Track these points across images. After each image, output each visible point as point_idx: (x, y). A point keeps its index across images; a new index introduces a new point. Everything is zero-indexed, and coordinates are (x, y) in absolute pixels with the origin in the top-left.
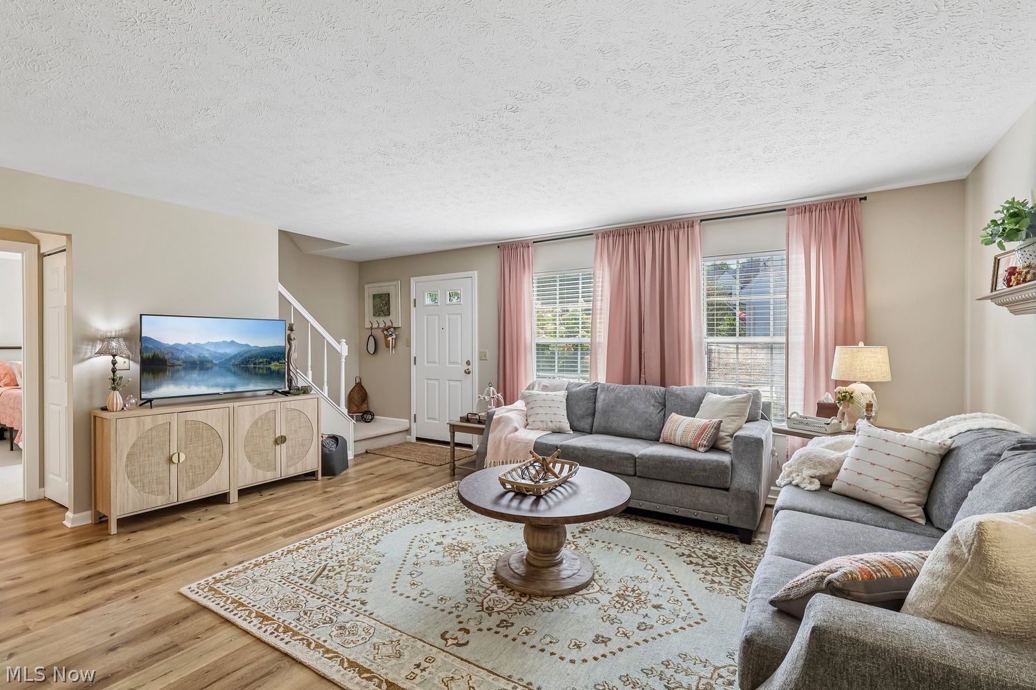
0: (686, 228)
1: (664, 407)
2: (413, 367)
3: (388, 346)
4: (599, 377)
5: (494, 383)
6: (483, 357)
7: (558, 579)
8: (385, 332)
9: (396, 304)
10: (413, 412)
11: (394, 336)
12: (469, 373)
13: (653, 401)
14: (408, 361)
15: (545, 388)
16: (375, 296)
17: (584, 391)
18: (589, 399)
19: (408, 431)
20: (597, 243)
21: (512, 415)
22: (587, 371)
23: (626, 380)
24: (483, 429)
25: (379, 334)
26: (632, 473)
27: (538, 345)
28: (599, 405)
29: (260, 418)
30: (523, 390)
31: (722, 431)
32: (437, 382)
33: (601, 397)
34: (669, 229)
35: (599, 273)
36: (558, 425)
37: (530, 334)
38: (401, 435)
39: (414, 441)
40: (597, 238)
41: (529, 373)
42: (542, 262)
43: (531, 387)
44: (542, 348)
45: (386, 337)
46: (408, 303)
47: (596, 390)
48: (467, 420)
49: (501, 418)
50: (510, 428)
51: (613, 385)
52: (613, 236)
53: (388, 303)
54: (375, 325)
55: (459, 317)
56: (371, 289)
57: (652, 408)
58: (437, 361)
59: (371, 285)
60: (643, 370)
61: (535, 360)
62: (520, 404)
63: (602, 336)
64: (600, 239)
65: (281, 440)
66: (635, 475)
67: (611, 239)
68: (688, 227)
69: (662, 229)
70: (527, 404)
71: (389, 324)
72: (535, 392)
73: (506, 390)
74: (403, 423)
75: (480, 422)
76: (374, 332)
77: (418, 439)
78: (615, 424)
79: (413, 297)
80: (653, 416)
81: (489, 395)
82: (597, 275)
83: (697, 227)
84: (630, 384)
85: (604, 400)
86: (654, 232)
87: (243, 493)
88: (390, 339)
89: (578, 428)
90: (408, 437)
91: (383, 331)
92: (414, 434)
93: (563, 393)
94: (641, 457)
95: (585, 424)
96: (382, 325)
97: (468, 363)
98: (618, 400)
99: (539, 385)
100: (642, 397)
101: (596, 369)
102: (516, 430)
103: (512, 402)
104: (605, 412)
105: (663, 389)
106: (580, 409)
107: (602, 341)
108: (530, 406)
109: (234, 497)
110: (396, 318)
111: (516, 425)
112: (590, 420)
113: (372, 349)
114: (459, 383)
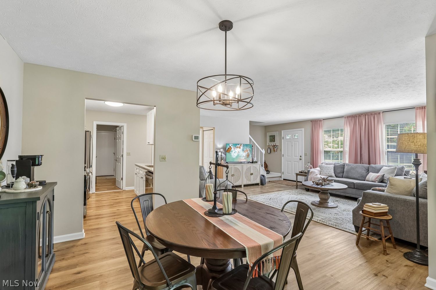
0: (377, 115)
1: (368, 171)
2: (282, 158)
3: (274, 151)
4: (346, 161)
5: (310, 162)
6: (305, 155)
7: (327, 205)
8: (274, 147)
9: (277, 139)
10: (282, 171)
11: (276, 148)
12: (301, 159)
13: (364, 169)
14: (281, 156)
15: (327, 164)
16: (270, 136)
17: (340, 165)
18: (342, 168)
19: (281, 177)
20: (345, 120)
21: (316, 171)
22: (342, 160)
23: (356, 162)
24: (307, 175)
25: (272, 148)
26: (353, 187)
27: (324, 151)
28: (345, 170)
29: (248, 168)
30: (320, 164)
31: (385, 177)
32: (290, 162)
33: (346, 167)
34: (371, 115)
35: (346, 129)
36: (331, 174)
37: (322, 147)
38: (278, 178)
39: (283, 180)
40: (345, 118)
41: (322, 160)
42: (326, 126)
43: (322, 163)
44: (326, 152)
45: (274, 148)
46: (281, 138)
47: (344, 165)
48: (301, 172)
49: (312, 171)
50: (315, 174)
51: (350, 164)
52: (351, 117)
53: (274, 138)
54: (270, 145)
55: (298, 142)
56: (269, 134)
57: (364, 171)
58: (290, 156)
59: (269, 133)
60: (362, 159)
61: (323, 156)
62: (318, 168)
63: (347, 149)
64: (346, 118)
65: (252, 174)
66: (354, 188)
67: (350, 118)
68: (378, 114)
69: (368, 115)
70: (320, 168)
71: (274, 144)
72: (323, 165)
73: (314, 165)
74: (279, 175)
75: (305, 173)
76: (270, 147)
77: (284, 179)
78: (350, 175)
79: (282, 136)
80: (364, 173)
81: (308, 166)
82: (345, 129)
83: (381, 114)
84: (357, 163)
85: (347, 168)
86: (365, 116)
87: (245, 186)
88: (275, 149)
89: (338, 176)
90: (281, 179)
91: (273, 147)
92: (283, 178)
93: (333, 166)
94: (356, 183)
95: (341, 175)
96: (272, 145)
97: (301, 156)
98: (352, 168)
99: (325, 163)
100: (360, 168)
101: (345, 159)
102: (317, 175)
103: (316, 167)
104: (347, 172)
105: (368, 165)
106: (339, 170)
107: (347, 150)
108: (321, 169)
109: (243, 186)
110: (277, 143)
111: (317, 174)
112: (342, 174)
113: (269, 151)
114: (298, 163)
